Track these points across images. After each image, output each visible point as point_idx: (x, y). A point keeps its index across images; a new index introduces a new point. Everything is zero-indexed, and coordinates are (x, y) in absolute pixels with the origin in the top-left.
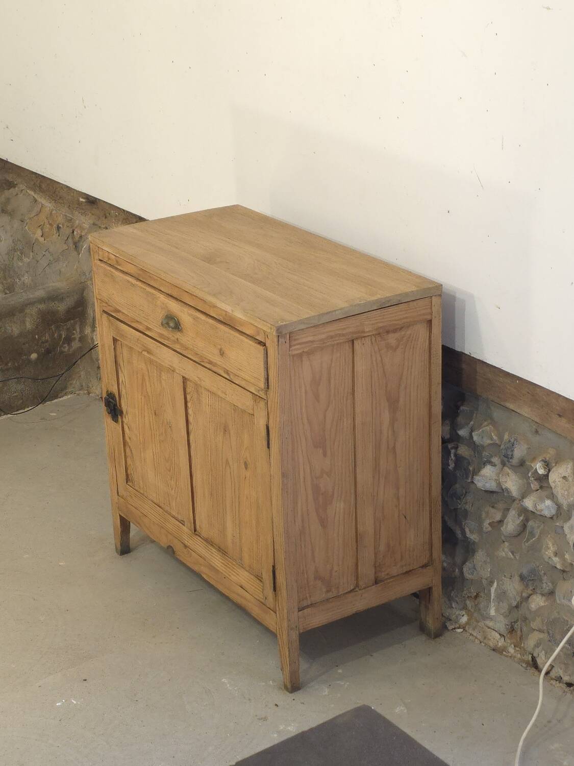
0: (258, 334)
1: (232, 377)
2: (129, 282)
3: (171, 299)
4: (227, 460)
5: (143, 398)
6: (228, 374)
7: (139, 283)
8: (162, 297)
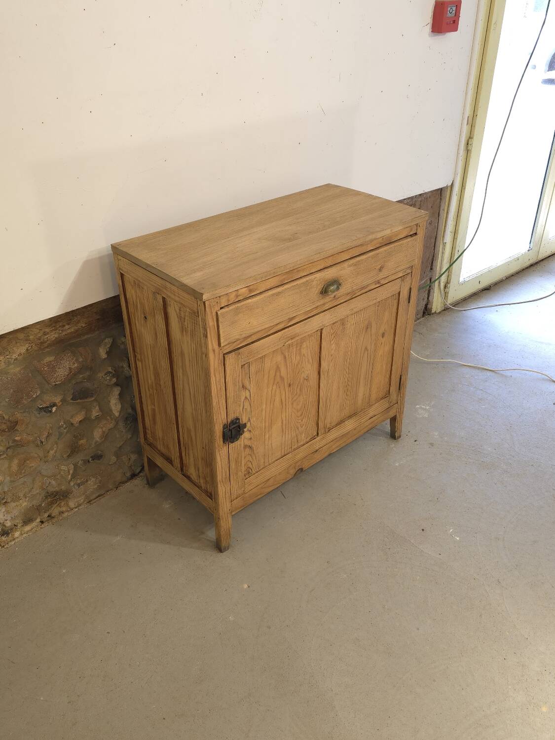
0: (411, 230)
1: (383, 282)
2: (273, 295)
3: (326, 270)
4: (366, 349)
5: (275, 387)
6: (379, 283)
7: (286, 286)
8: (318, 275)
